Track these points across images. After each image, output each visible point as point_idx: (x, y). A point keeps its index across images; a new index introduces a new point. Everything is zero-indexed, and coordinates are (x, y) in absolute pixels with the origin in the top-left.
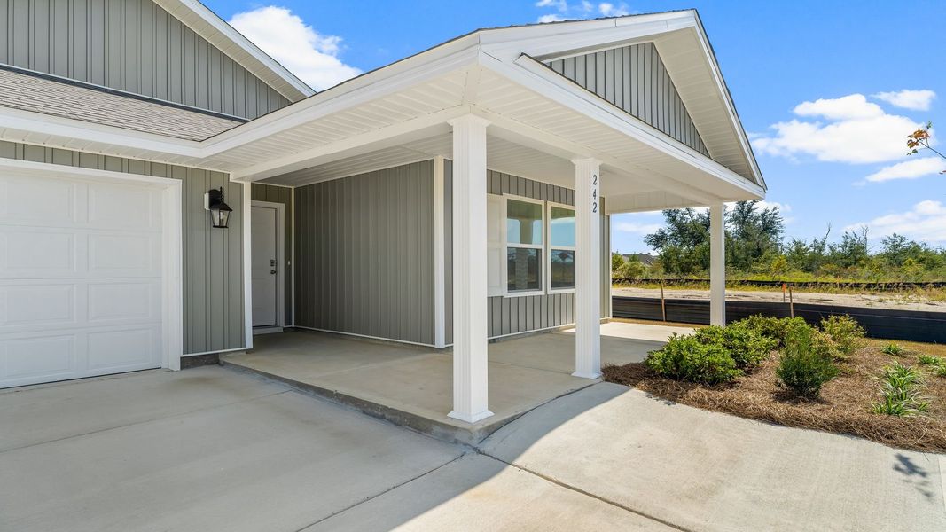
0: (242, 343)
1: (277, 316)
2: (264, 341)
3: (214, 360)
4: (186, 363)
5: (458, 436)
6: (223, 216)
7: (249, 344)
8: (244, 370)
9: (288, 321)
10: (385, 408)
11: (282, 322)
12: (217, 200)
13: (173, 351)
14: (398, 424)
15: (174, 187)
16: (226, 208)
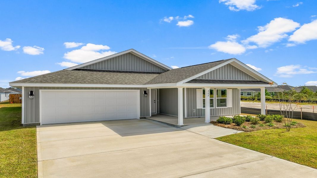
0: (149, 116)
1: (156, 111)
2: (153, 116)
3: (145, 118)
4: (141, 118)
5: (178, 126)
6: (146, 95)
7: (151, 116)
8: (150, 119)
9: (158, 112)
10: (170, 124)
11: (157, 113)
12: (145, 93)
13: (139, 116)
14: (171, 126)
15: (139, 91)
16: (146, 94)
